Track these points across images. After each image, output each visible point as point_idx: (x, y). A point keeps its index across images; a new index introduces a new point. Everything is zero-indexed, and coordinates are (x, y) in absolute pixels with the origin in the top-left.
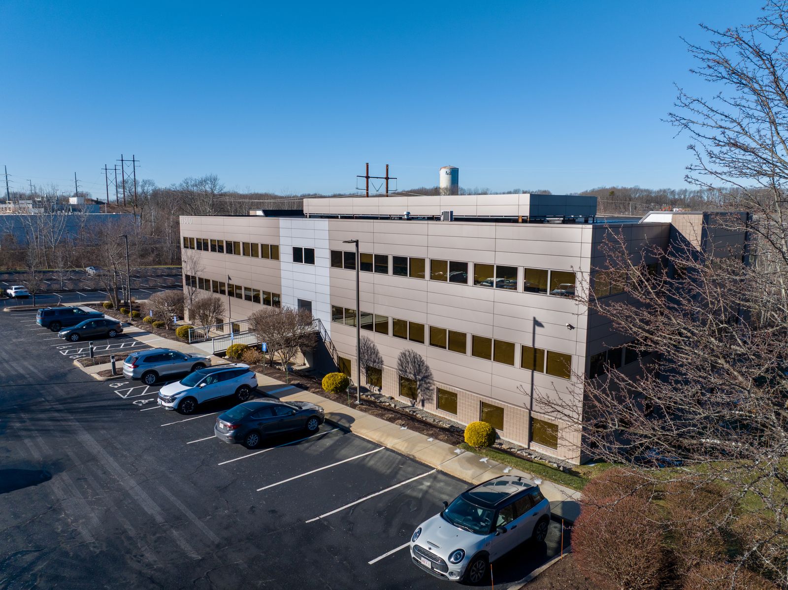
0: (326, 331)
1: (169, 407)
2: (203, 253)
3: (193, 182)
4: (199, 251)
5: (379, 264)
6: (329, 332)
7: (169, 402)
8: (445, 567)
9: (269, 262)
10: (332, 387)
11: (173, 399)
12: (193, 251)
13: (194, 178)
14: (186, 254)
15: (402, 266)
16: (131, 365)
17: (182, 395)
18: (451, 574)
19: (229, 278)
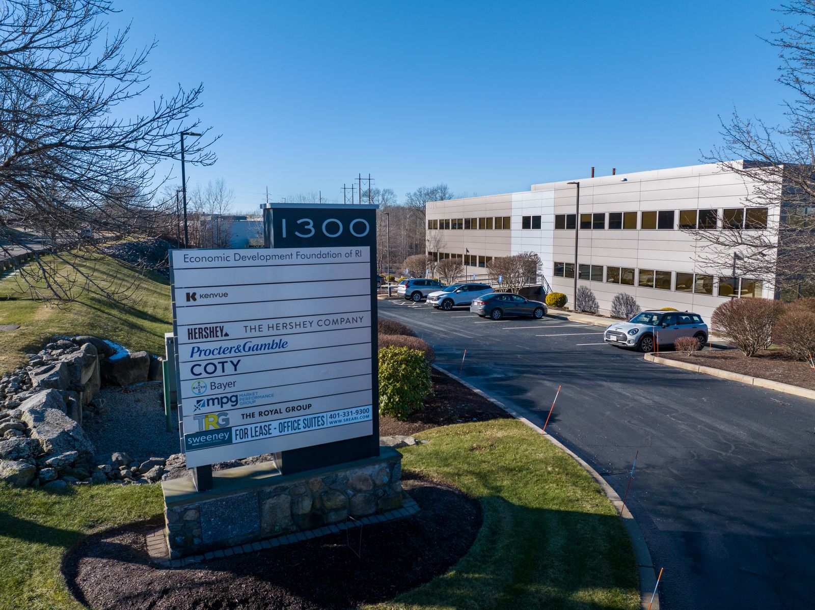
0: (548, 285)
1: (435, 304)
2: (445, 231)
3: (426, 191)
4: (441, 230)
5: (596, 221)
6: (550, 286)
7: (435, 300)
8: (625, 338)
9: (502, 232)
10: (554, 302)
11: (438, 298)
12: (437, 231)
13: (427, 187)
14: (430, 234)
15: (618, 221)
16: (404, 286)
17: (444, 296)
18: (629, 342)
19: (467, 251)
